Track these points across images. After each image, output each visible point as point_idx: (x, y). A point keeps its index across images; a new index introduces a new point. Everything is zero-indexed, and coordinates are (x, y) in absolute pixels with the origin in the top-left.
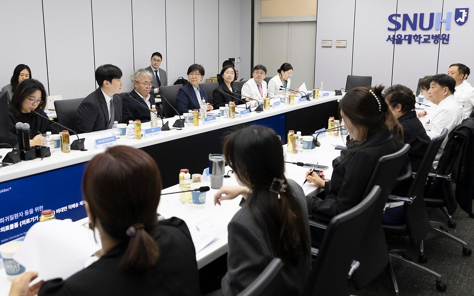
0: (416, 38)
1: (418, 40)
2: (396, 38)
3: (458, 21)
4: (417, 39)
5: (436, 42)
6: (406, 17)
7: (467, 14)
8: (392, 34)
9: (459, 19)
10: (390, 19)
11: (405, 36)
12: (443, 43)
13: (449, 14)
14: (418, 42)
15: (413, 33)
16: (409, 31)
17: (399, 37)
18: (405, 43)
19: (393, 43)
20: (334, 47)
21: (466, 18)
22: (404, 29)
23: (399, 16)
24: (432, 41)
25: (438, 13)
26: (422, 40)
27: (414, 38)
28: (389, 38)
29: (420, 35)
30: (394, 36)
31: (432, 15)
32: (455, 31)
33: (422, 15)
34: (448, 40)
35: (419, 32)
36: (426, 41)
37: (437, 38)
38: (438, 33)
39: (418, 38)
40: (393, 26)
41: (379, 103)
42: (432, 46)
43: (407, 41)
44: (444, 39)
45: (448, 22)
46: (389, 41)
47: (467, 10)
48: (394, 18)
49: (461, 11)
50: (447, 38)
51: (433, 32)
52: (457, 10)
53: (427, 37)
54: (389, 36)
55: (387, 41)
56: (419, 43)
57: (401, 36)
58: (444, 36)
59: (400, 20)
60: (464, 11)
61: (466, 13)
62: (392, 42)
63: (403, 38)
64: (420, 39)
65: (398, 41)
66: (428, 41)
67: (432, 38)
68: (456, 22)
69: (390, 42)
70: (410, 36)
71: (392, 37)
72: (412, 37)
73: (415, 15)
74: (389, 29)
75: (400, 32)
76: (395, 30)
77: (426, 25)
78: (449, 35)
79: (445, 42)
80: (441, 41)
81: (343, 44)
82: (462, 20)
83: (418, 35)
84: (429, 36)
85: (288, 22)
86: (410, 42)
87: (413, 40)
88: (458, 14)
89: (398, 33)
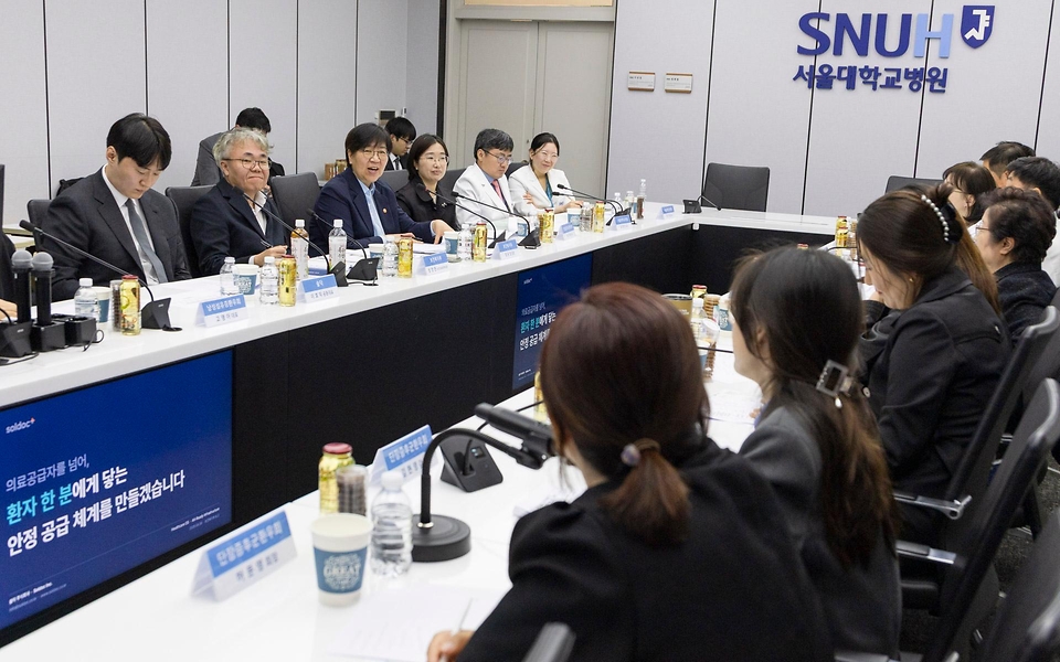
0: (866, 75)
1: (871, 79)
2: (817, 73)
3: (968, 36)
4: (869, 77)
5: (915, 87)
6: (843, 22)
7: (991, 21)
8: (807, 62)
9: (972, 33)
10: (804, 24)
11: (840, 69)
12: (932, 90)
13: (947, 19)
14: (871, 87)
15: (860, 63)
16: (849, 57)
17: (826, 70)
18: (839, 86)
19: (811, 86)
20: (659, 92)
21: (988, 31)
22: (838, 52)
23: (826, 17)
24: (905, 83)
25: (920, 16)
26: (881, 81)
27: (862, 76)
28: (800, 74)
29: (877, 68)
30: (813, 68)
31: (906, 19)
32: (959, 62)
33: (882, 19)
34: (943, 83)
35: (873, 60)
36: (891, 84)
37: (917, 78)
38: (919, 65)
39: (870, 75)
40: (811, 44)
41: (945, 223)
42: (904, 97)
43: (844, 83)
44: (933, 80)
45: (943, 38)
46: (800, 80)
47: (990, 10)
48: (813, 23)
49: (975, 12)
50: (941, 77)
51: (908, 62)
52: (967, 10)
53: (894, 75)
54: (801, 68)
55: (795, 79)
56: (874, 89)
57: (831, 69)
58: (934, 74)
59: (828, 28)
60: (983, 13)
61: (988, 18)
62: (806, 84)
63: (835, 73)
64: (876, 78)
65: (823, 80)
66: (897, 84)
67: (906, 77)
68: (964, 39)
69: (802, 84)
70: (852, 70)
71: (806, 69)
72: (858, 73)
73: (866, 18)
74: (801, 51)
75: (827, 58)
76: (815, 53)
77: (892, 43)
78: (945, 70)
79: (936, 87)
80: (928, 85)
81: (683, 83)
82: (979, 36)
83: (872, 67)
84: (899, 71)
85: (538, 23)
86: (851, 86)
87: (859, 81)
88: (969, 20)
89: (823, 59)
